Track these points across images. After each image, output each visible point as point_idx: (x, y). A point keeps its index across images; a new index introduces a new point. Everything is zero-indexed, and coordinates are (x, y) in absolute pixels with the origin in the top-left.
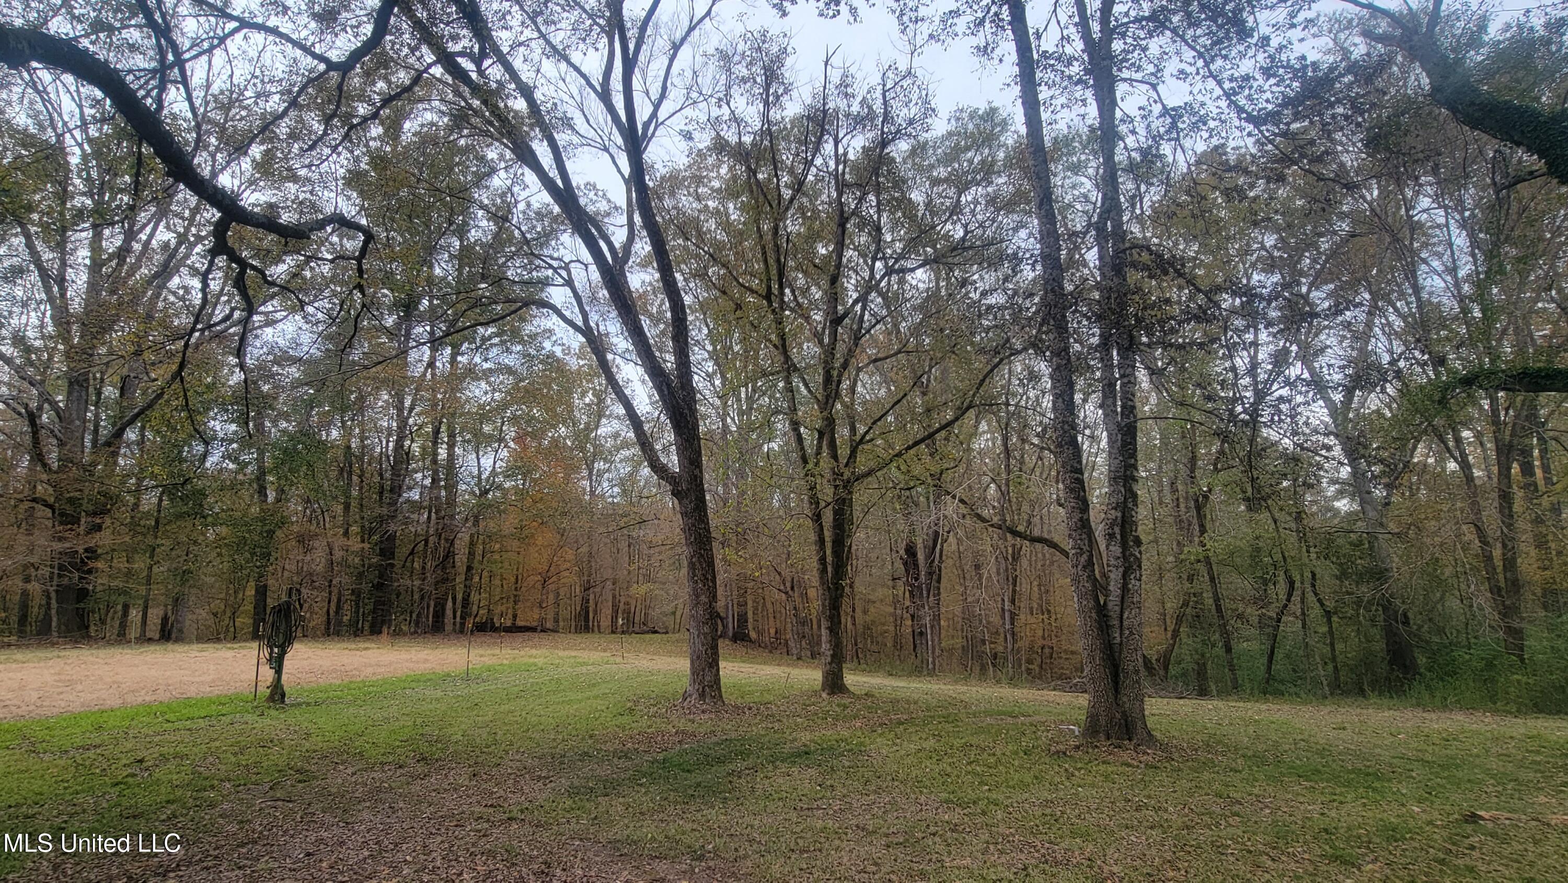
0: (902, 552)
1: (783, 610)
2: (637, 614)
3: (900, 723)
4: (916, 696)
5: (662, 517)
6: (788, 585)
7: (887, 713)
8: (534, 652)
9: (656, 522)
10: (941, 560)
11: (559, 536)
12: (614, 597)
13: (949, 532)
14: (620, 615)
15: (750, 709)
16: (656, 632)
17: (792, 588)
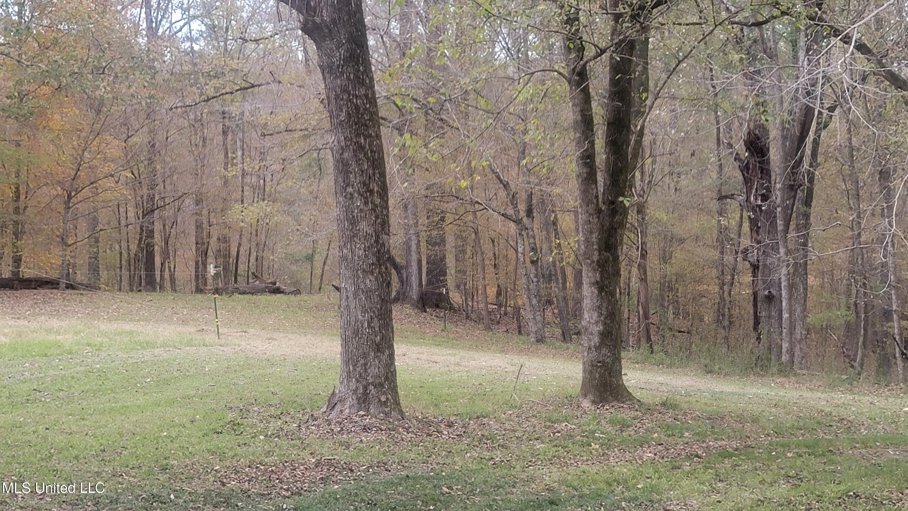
0: (740, 147)
1: (511, 254)
2: (243, 259)
3: (724, 454)
4: (756, 410)
5: (285, 78)
6: (522, 207)
7: (701, 437)
8: (55, 323)
9: (274, 86)
10: (814, 163)
11: (92, 114)
12: (199, 226)
13: (832, 109)
14: (211, 260)
15: (450, 425)
16: (277, 291)
17: (529, 212)
